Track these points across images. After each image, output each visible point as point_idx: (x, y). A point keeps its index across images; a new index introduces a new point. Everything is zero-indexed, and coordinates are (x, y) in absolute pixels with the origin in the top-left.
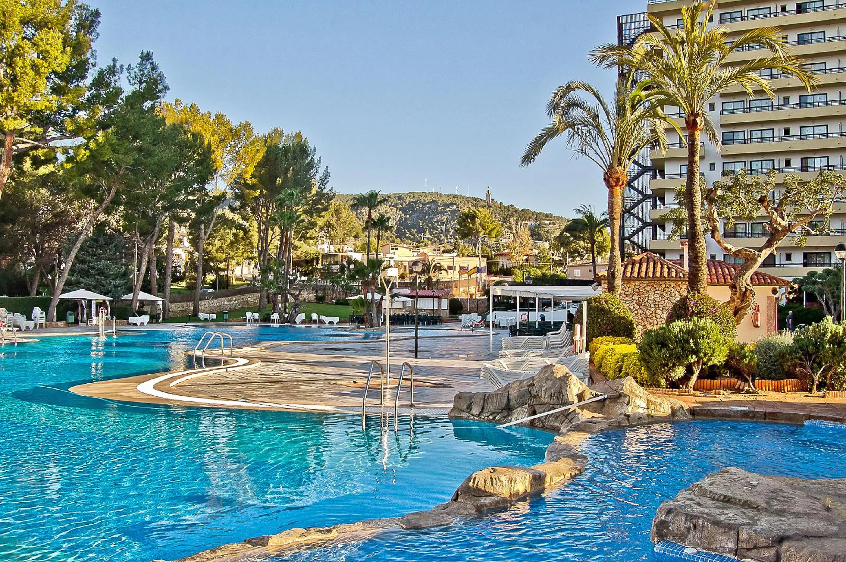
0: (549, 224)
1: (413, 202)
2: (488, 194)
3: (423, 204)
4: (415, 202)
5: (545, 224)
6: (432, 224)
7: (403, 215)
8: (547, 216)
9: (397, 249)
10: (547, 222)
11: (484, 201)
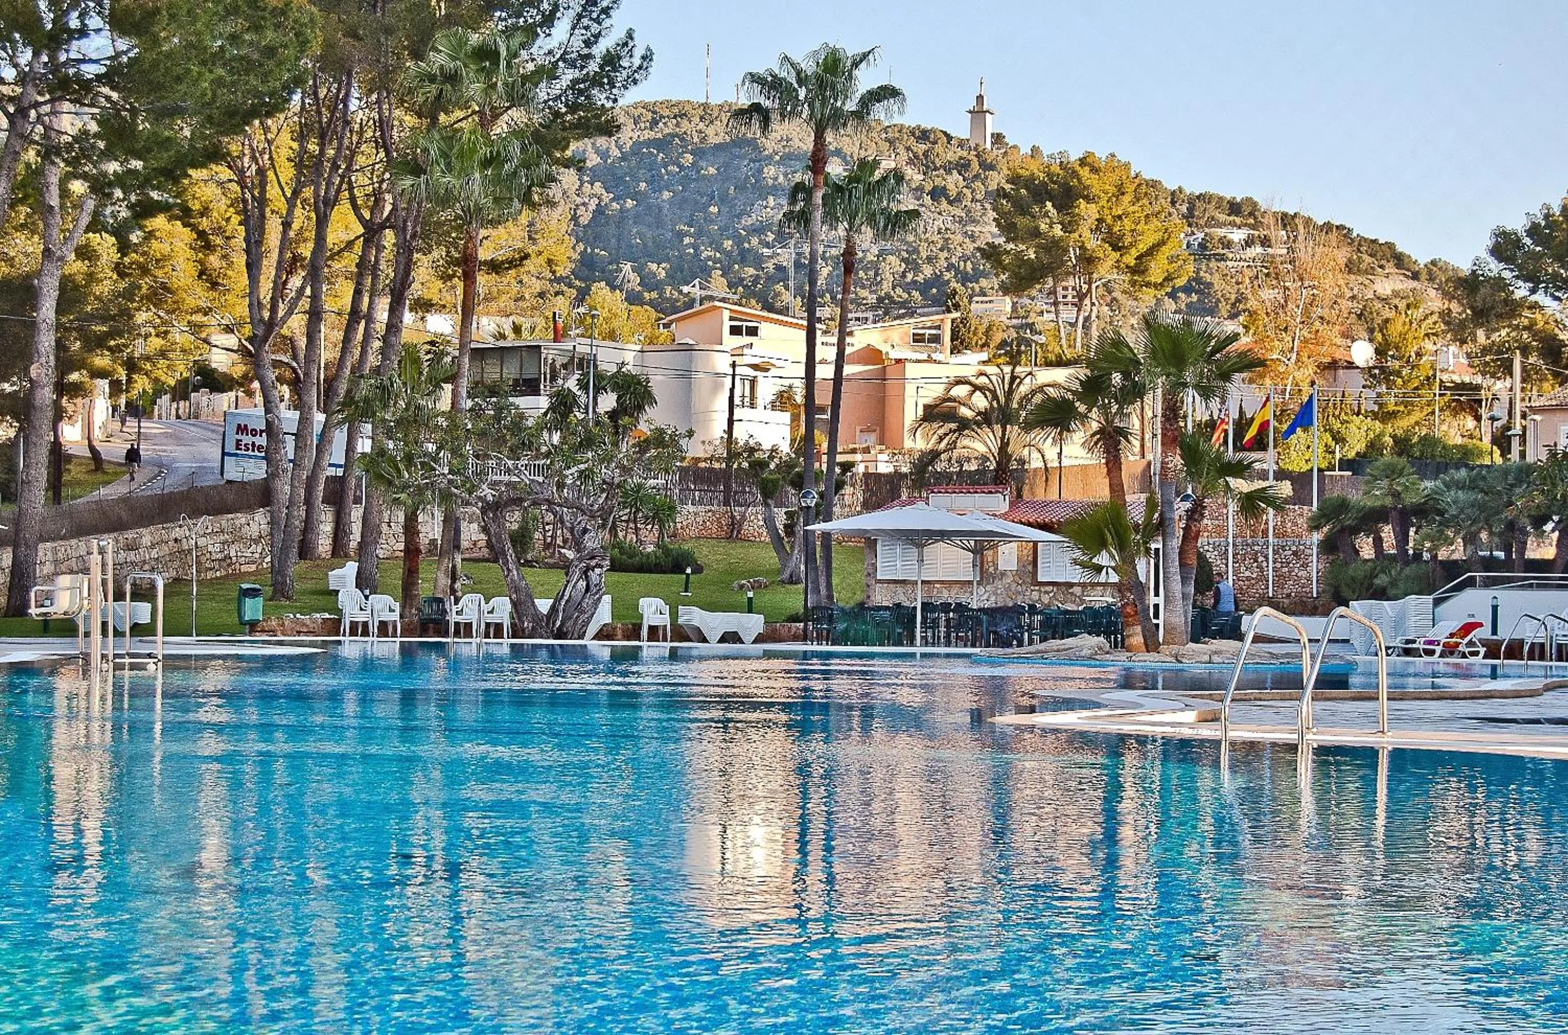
0: (1249, 243)
1: (649, 143)
2: (978, 113)
3: (698, 153)
4: (662, 144)
5: (1228, 244)
6: (739, 241)
7: (607, 197)
8: (1234, 208)
9: (753, 332)
10: (1238, 236)
11: (962, 143)
